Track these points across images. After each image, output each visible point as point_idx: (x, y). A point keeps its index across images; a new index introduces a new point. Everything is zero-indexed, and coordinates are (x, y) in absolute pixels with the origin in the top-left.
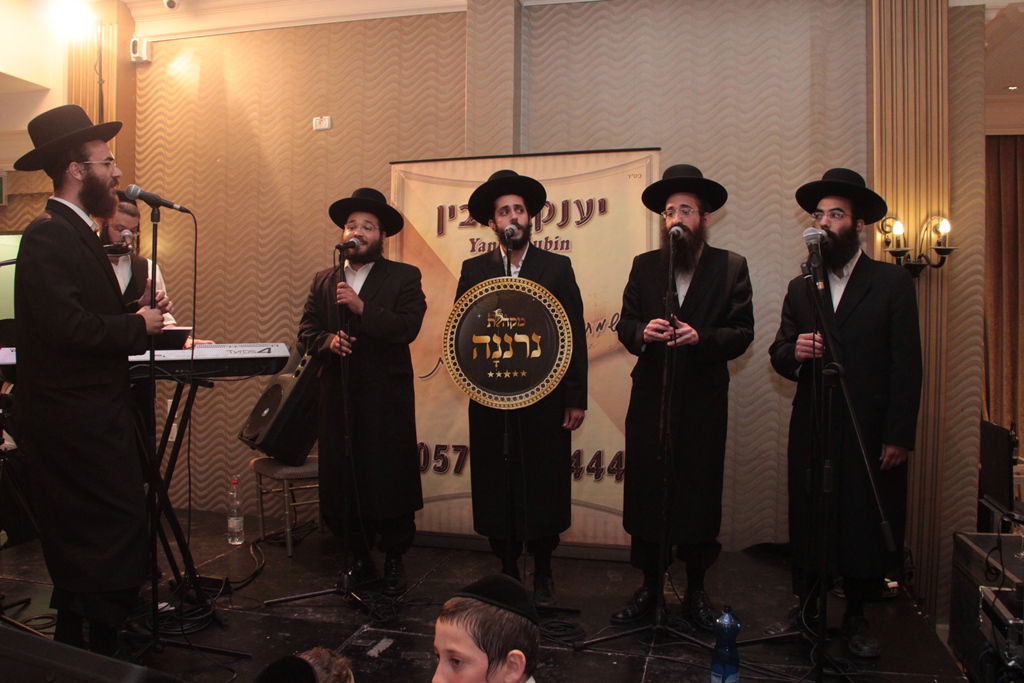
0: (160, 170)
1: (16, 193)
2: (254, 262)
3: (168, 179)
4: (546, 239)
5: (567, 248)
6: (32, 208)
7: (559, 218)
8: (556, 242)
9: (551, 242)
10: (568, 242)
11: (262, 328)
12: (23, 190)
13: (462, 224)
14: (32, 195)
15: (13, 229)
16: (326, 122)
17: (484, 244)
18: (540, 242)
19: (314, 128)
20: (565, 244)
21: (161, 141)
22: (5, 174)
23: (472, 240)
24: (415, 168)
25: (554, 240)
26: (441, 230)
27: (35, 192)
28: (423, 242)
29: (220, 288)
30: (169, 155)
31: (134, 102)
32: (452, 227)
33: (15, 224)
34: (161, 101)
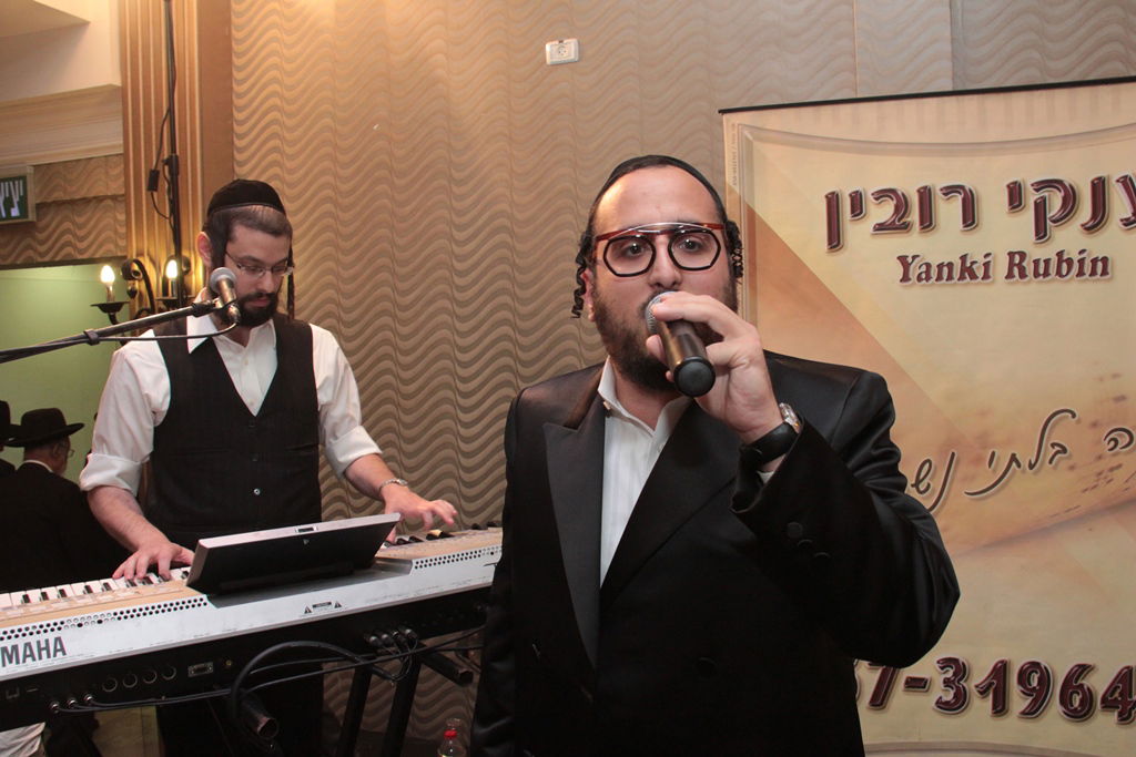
0: (275, 149)
1: (49, 201)
2: (447, 303)
3: (289, 164)
4: (1060, 254)
5: (1105, 272)
6: (74, 223)
7: (1085, 212)
8: (1081, 262)
9: (1070, 262)
10: (1105, 260)
11: (466, 418)
12: (58, 195)
13: (880, 228)
14: (72, 202)
15: (47, 259)
16: (570, 50)
17: (928, 266)
18: (1047, 262)
19: (549, 61)
20: (1100, 265)
21: (275, 101)
22: (30, 170)
23: (902, 259)
24: (772, 120)
25: (1076, 257)
26: (835, 239)
27: (77, 197)
28: (798, 264)
29: (386, 349)
30: (290, 123)
31: (229, 38)
32: (857, 233)
33: (50, 249)
34: (274, 32)
